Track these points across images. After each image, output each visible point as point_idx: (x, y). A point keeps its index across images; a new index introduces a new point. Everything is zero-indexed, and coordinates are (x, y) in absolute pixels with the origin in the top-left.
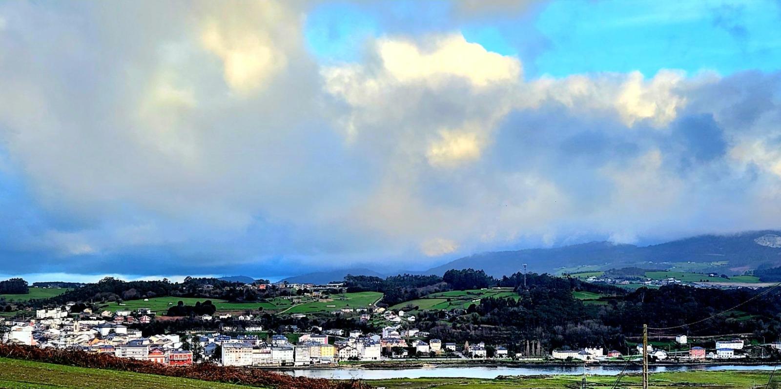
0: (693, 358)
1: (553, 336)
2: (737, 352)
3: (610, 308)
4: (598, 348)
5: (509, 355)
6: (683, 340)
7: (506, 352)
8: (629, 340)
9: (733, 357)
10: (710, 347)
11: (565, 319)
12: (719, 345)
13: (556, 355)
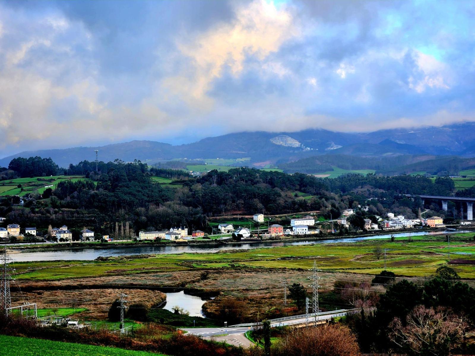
0: (274, 235)
1: (137, 218)
2: (310, 228)
3: (186, 190)
4: (183, 229)
5: (96, 237)
6: (260, 218)
7: (92, 234)
8: (210, 220)
9: (308, 233)
10: (286, 224)
11: (146, 201)
12: (295, 223)
13: (143, 236)
